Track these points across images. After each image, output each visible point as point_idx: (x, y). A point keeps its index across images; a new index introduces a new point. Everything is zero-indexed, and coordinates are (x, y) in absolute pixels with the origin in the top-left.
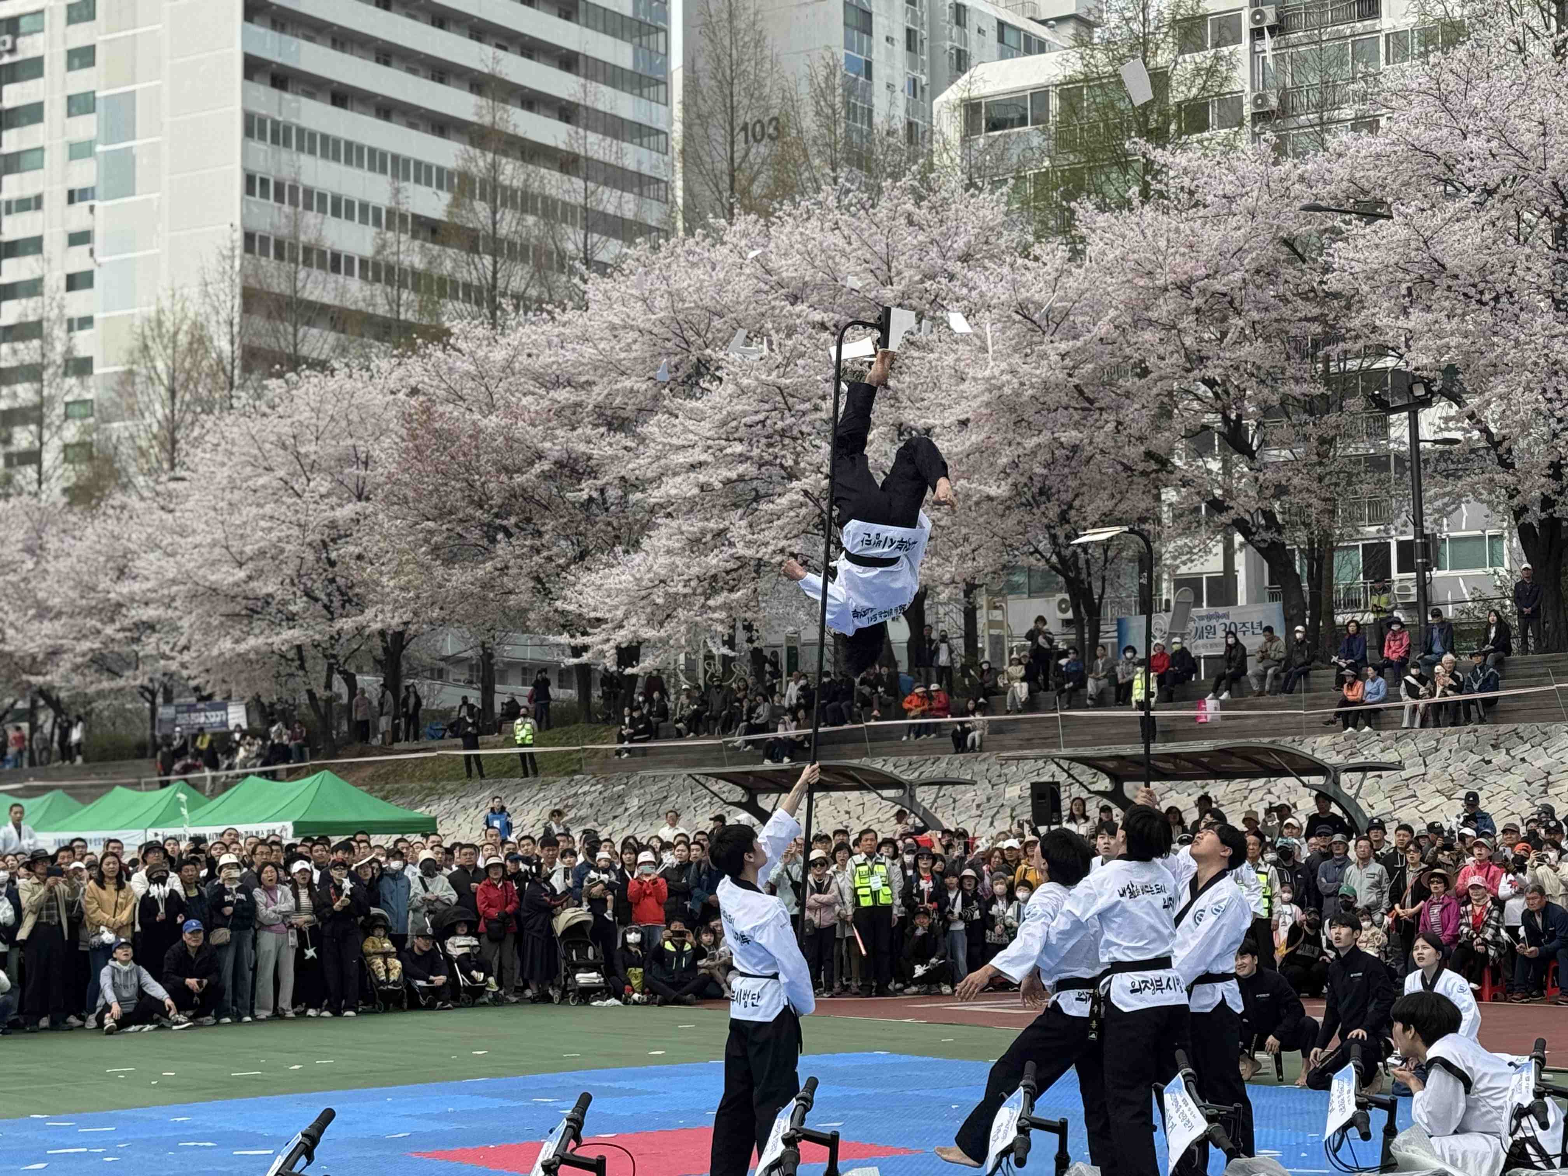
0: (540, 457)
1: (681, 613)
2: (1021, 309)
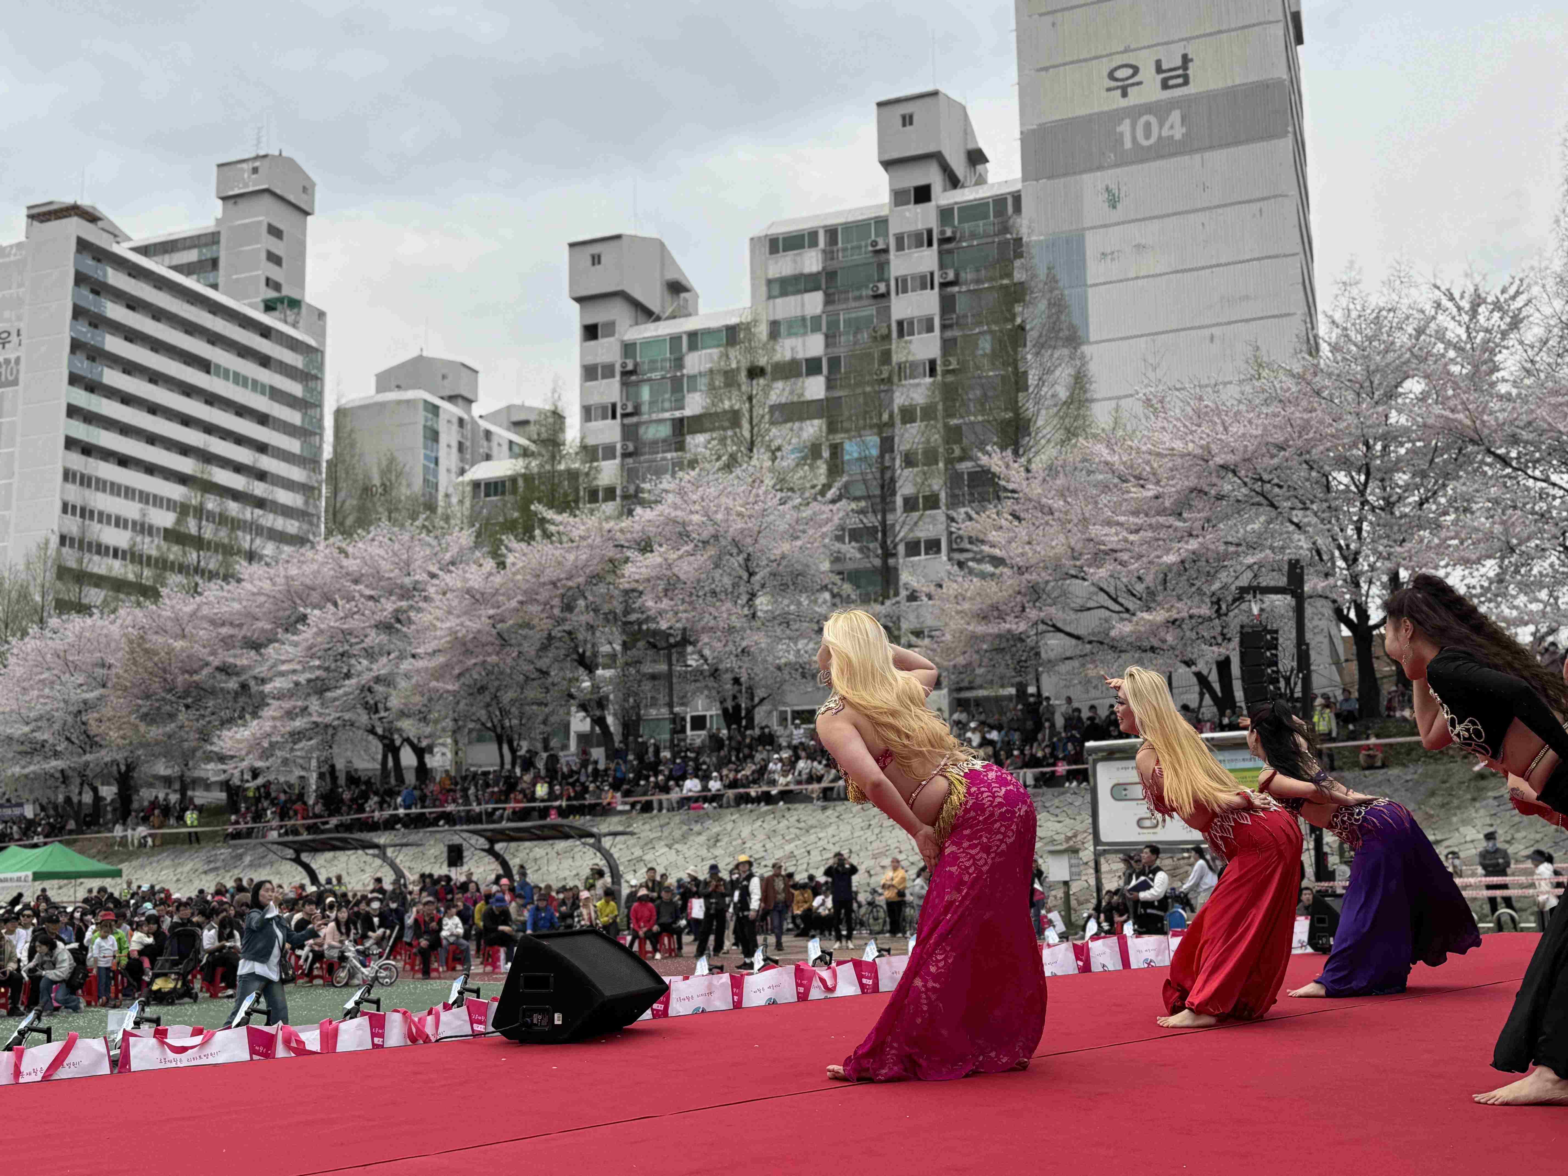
0: (207, 664)
1: (279, 753)
2: (469, 591)
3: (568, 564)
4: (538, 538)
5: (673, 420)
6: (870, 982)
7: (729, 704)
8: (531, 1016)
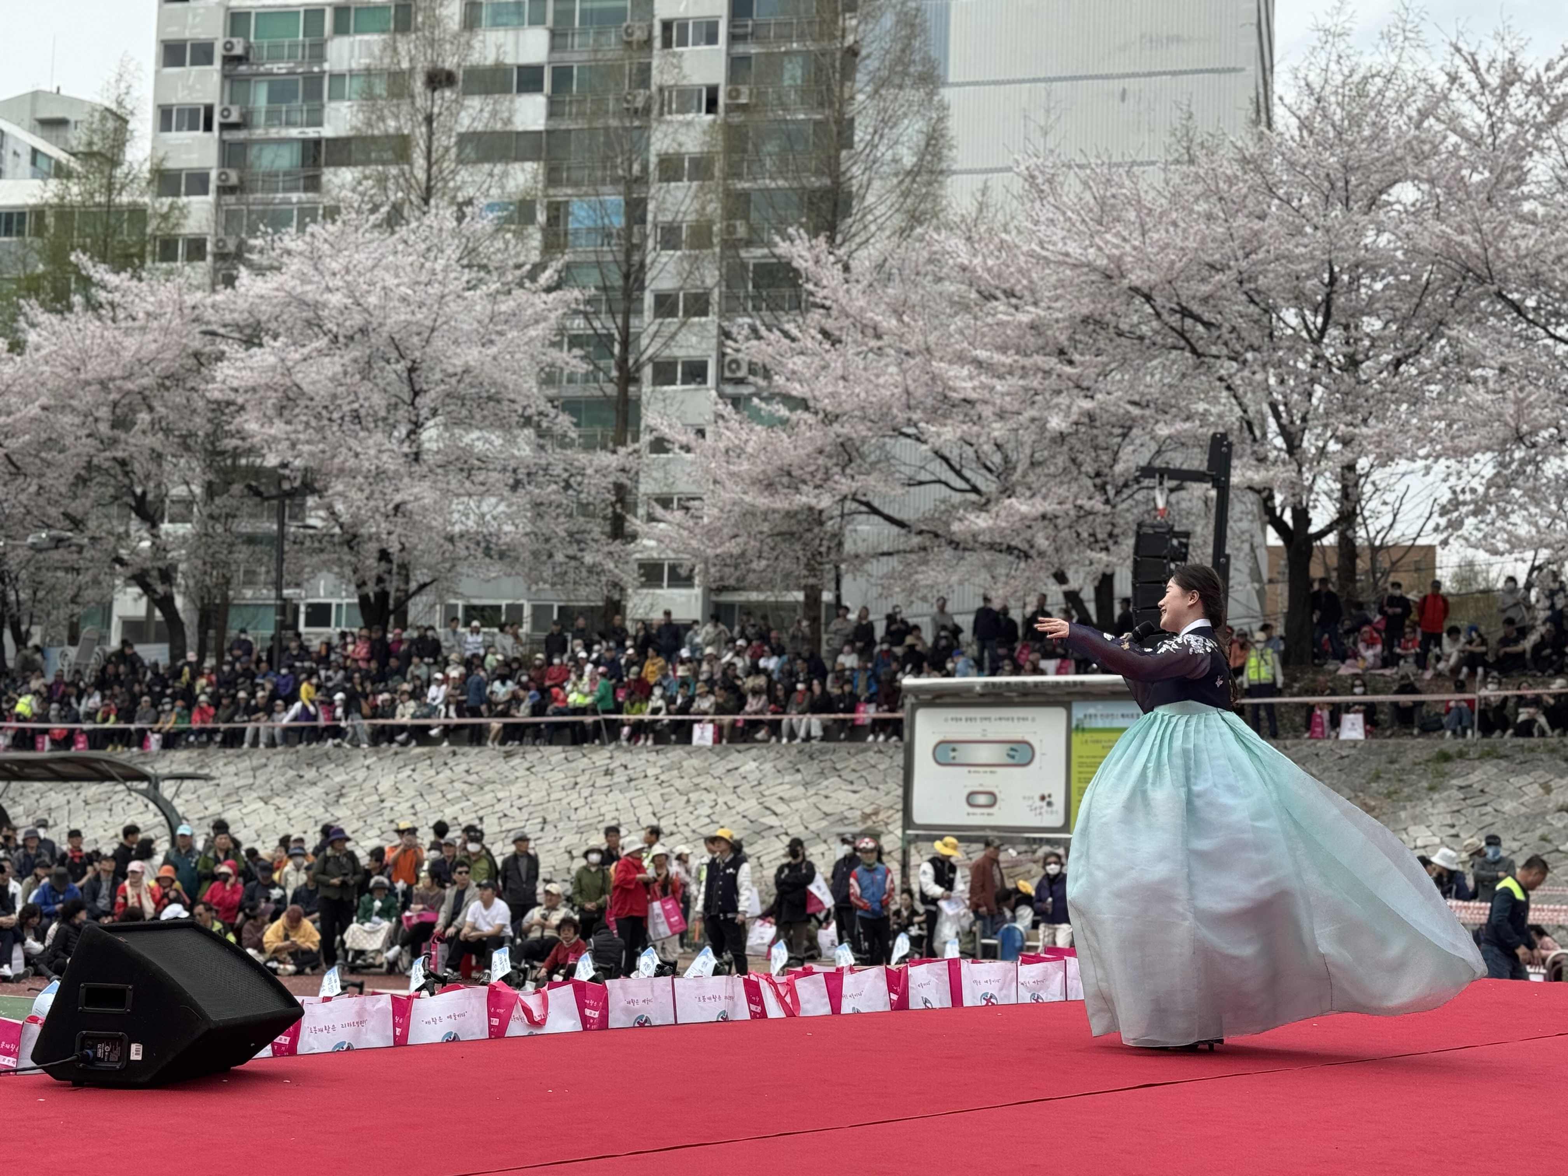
3: (127, 355)
4: (77, 309)
5: (305, 142)
6: (595, 1014)
7: (371, 590)
8: (94, 1047)
